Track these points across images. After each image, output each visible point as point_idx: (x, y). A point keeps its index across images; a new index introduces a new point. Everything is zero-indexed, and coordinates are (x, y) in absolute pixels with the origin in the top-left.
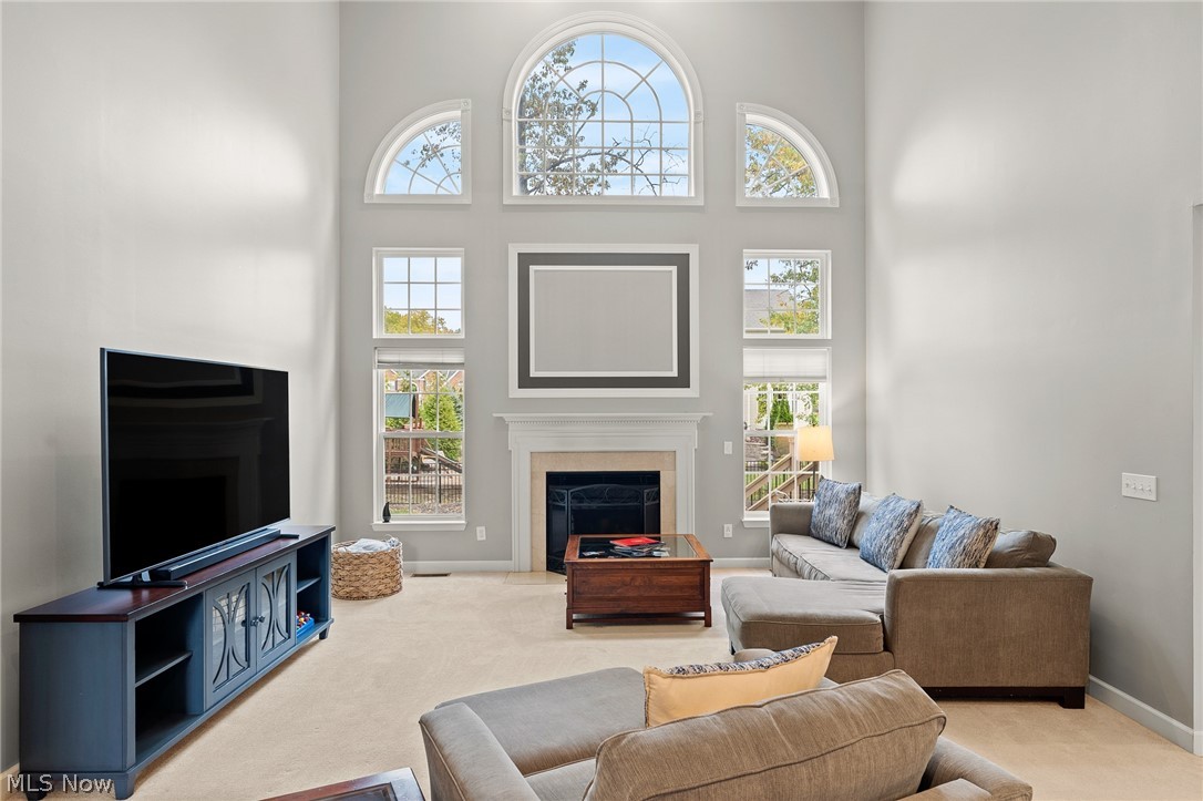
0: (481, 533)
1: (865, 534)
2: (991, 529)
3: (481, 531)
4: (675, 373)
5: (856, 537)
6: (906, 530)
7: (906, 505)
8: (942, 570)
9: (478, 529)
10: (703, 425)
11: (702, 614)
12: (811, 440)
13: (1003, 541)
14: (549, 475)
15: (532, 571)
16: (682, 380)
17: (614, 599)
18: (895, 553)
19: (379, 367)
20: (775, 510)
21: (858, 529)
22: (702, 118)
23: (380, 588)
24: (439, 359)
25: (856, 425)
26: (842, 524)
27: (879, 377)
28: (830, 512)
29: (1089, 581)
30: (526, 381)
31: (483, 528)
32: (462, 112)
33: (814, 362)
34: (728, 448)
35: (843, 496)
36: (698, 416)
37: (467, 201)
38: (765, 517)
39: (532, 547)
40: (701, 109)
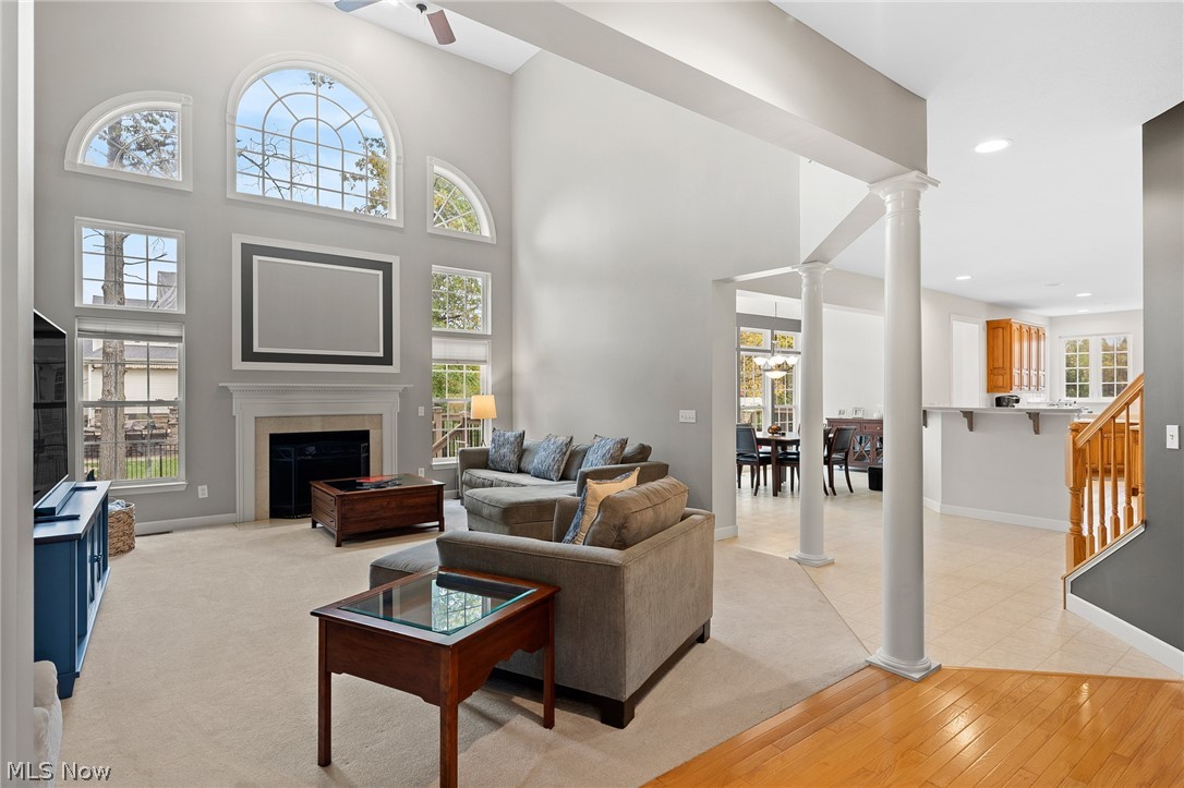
0: (203, 492)
1: (535, 461)
2: (624, 443)
3: (203, 490)
4: (381, 354)
5: (522, 465)
6: (565, 454)
7: (562, 439)
8: (600, 467)
9: (200, 488)
10: (404, 394)
11: (437, 523)
12: (483, 404)
13: (629, 449)
14: (272, 437)
15: (256, 520)
16: (387, 360)
17: (374, 520)
18: (559, 469)
19: (79, 336)
20: (463, 454)
21: (524, 459)
22: (402, 161)
23: (119, 545)
24: (154, 331)
25: (506, 393)
26: (513, 458)
27: (523, 361)
28: (504, 450)
29: (667, 466)
30: (249, 354)
31: (205, 487)
32: (183, 105)
33: (479, 350)
34: (421, 411)
35: (512, 439)
36: (402, 386)
37: (188, 188)
38: (454, 460)
39: (256, 500)
40: (401, 154)
